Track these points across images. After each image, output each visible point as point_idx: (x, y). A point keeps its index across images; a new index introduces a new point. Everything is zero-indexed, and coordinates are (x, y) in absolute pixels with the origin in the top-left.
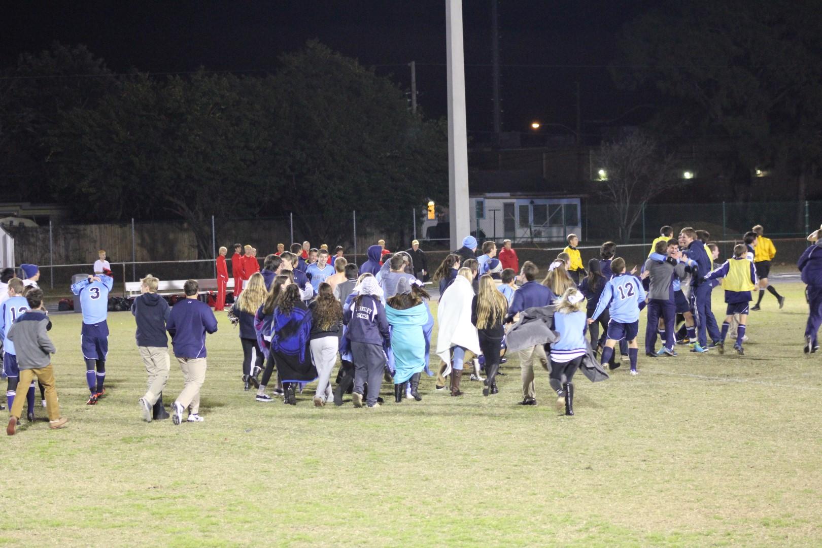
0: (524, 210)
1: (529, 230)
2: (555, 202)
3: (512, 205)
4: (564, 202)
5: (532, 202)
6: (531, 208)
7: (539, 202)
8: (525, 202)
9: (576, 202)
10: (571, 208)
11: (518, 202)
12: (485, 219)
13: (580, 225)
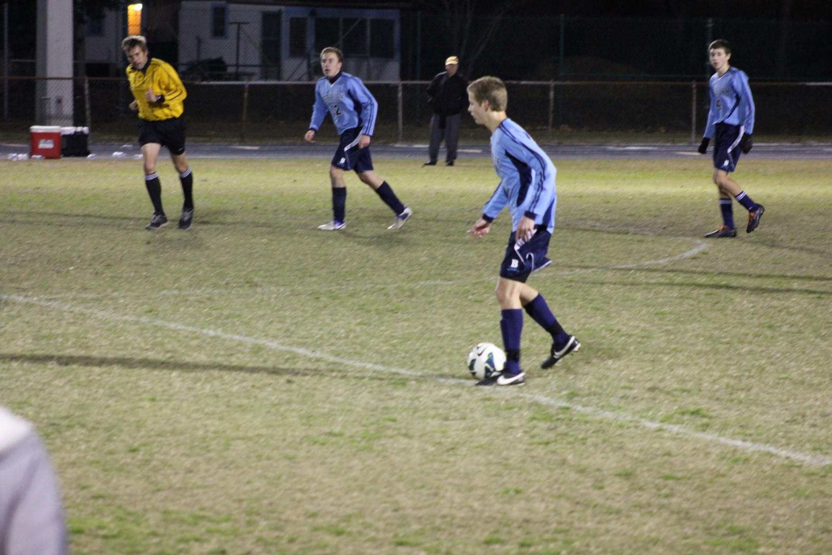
0: (298, 26)
1: (305, 62)
2: (356, 14)
3: (277, 16)
4: (371, 15)
5: (313, 14)
6: (311, 24)
7: (326, 13)
8: (299, 12)
9: (393, 15)
10: (382, 27)
11: (288, 13)
12: (227, 38)
13: (398, 56)
